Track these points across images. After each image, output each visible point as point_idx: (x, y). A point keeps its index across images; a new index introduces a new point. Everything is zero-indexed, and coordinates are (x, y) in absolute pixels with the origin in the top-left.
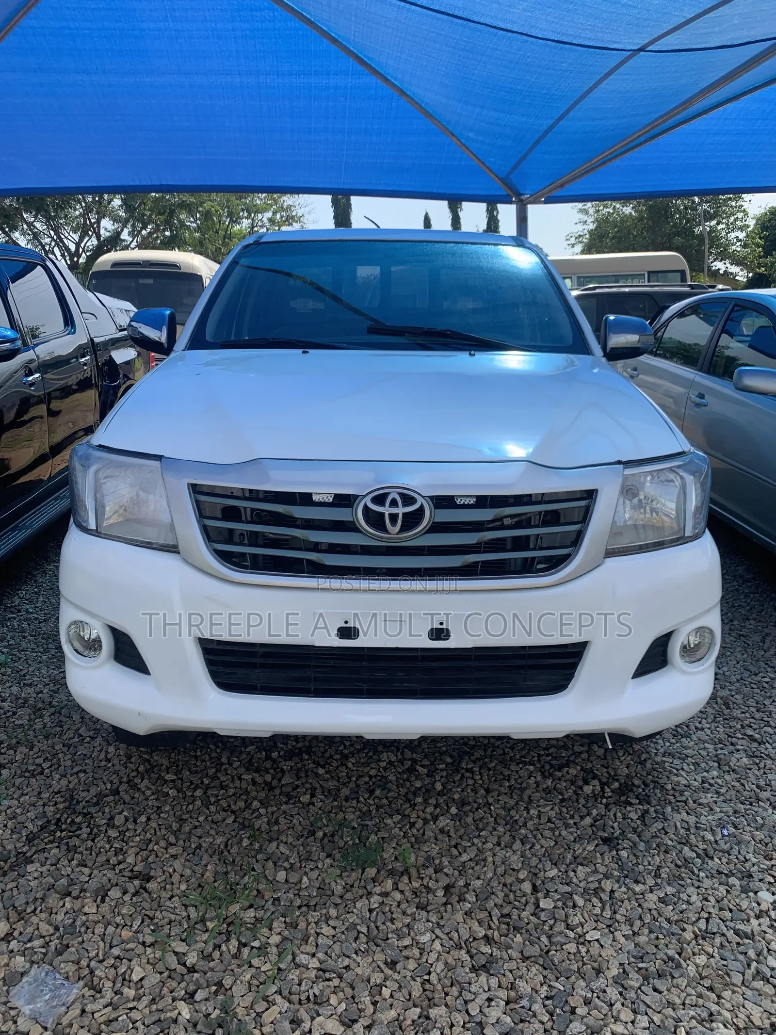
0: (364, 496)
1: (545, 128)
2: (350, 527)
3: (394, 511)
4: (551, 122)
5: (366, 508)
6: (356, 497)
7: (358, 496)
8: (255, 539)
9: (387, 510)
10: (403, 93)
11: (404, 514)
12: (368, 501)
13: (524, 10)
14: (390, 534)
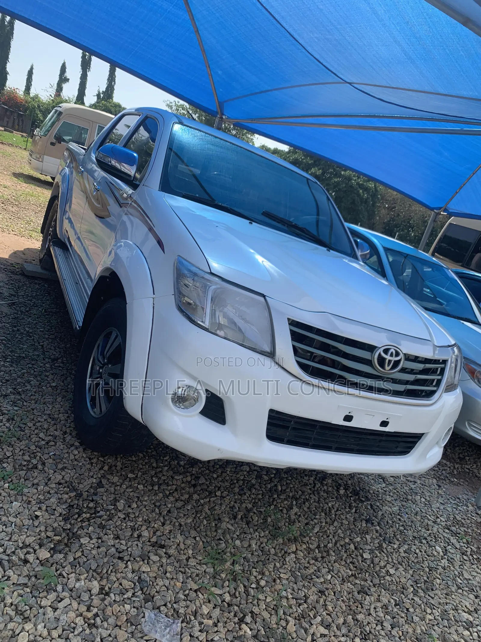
0: (380, 348)
1: (264, 89)
2: (369, 363)
3: (391, 358)
4: (269, 88)
5: (380, 354)
6: (376, 347)
7: (377, 347)
8: (323, 361)
9: (388, 357)
10: (197, 31)
11: (395, 361)
12: (381, 351)
13: (316, 37)
14: (385, 370)
